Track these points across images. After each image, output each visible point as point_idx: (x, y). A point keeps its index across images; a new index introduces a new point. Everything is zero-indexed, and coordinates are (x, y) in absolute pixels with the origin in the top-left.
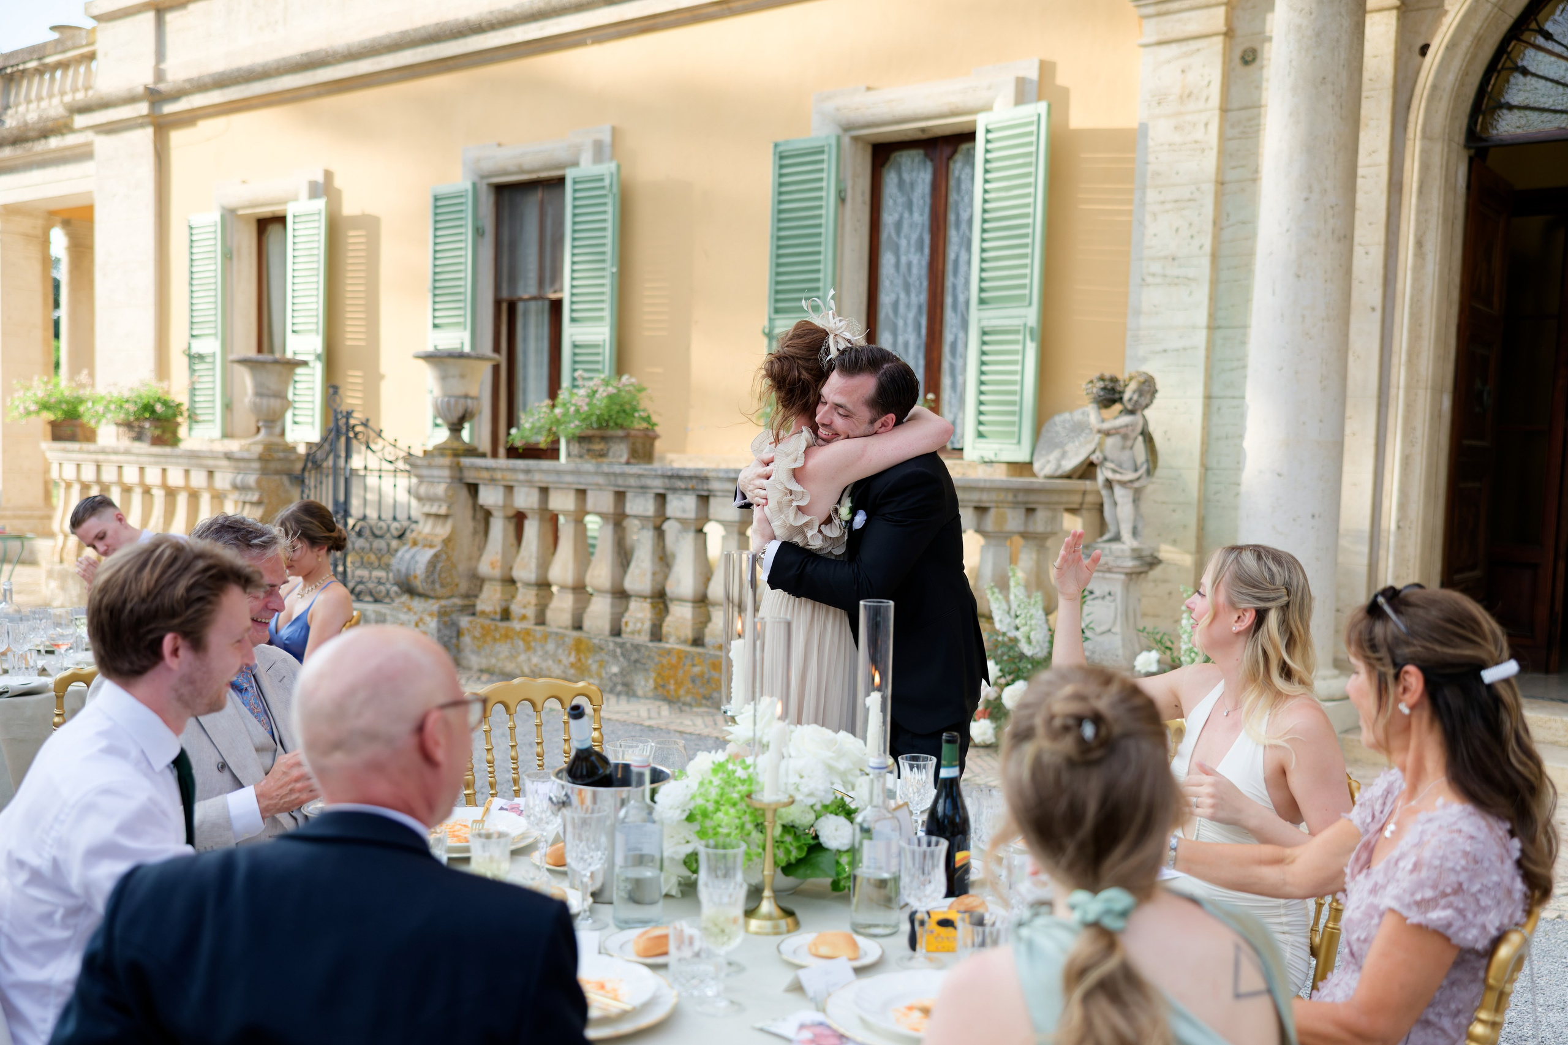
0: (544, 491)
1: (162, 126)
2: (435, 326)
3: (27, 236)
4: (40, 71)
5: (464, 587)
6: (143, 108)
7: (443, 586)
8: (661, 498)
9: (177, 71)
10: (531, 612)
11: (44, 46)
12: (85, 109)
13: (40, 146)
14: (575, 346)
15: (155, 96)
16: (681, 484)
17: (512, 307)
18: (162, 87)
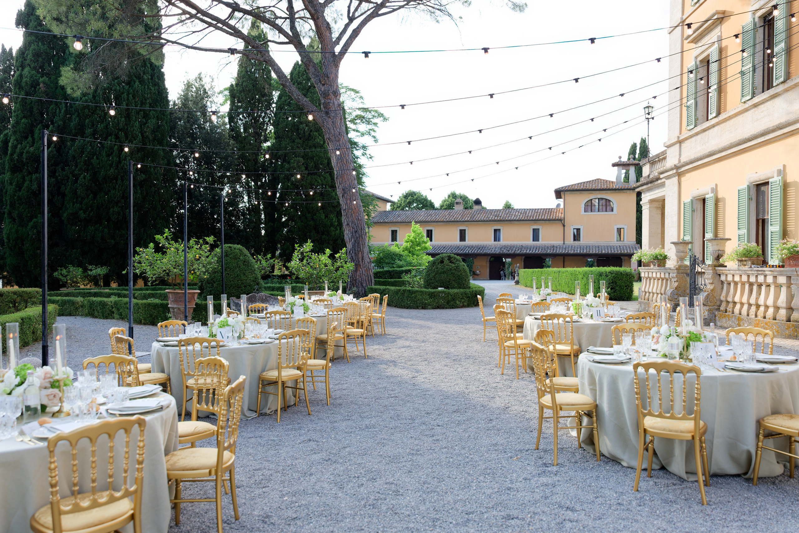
0: (733, 275)
1: (680, 175)
2: (739, 229)
3: (657, 208)
4: (659, 161)
5: (718, 303)
6: (675, 171)
7: (710, 302)
8: (757, 276)
9: (684, 159)
10: (731, 310)
11: (659, 154)
12: (662, 173)
13: (656, 183)
14: (772, 233)
15: (677, 167)
16: (760, 273)
17: (764, 221)
18: (678, 165)
